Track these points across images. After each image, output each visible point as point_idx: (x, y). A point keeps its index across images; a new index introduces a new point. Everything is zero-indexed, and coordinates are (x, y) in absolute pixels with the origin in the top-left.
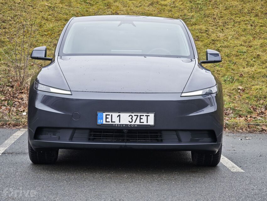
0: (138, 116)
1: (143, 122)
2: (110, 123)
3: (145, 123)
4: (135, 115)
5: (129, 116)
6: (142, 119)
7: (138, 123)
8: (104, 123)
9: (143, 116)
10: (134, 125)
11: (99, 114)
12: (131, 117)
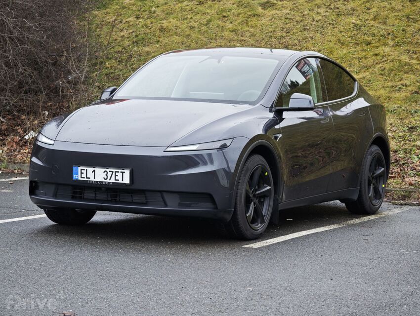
0: (113, 172)
1: (118, 180)
2: (85, 179)
3: (120, 181)
4: (110, 171)
5: (104, 172)
6: (117, 176)
7: (113, 180)
8: (80, 178)
9: (118, 172)
10: (109, 182)
11: (74, 168)
12: (106, 173)
